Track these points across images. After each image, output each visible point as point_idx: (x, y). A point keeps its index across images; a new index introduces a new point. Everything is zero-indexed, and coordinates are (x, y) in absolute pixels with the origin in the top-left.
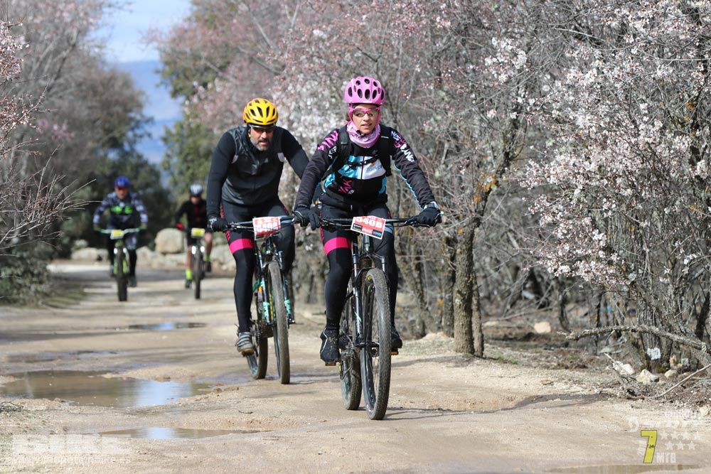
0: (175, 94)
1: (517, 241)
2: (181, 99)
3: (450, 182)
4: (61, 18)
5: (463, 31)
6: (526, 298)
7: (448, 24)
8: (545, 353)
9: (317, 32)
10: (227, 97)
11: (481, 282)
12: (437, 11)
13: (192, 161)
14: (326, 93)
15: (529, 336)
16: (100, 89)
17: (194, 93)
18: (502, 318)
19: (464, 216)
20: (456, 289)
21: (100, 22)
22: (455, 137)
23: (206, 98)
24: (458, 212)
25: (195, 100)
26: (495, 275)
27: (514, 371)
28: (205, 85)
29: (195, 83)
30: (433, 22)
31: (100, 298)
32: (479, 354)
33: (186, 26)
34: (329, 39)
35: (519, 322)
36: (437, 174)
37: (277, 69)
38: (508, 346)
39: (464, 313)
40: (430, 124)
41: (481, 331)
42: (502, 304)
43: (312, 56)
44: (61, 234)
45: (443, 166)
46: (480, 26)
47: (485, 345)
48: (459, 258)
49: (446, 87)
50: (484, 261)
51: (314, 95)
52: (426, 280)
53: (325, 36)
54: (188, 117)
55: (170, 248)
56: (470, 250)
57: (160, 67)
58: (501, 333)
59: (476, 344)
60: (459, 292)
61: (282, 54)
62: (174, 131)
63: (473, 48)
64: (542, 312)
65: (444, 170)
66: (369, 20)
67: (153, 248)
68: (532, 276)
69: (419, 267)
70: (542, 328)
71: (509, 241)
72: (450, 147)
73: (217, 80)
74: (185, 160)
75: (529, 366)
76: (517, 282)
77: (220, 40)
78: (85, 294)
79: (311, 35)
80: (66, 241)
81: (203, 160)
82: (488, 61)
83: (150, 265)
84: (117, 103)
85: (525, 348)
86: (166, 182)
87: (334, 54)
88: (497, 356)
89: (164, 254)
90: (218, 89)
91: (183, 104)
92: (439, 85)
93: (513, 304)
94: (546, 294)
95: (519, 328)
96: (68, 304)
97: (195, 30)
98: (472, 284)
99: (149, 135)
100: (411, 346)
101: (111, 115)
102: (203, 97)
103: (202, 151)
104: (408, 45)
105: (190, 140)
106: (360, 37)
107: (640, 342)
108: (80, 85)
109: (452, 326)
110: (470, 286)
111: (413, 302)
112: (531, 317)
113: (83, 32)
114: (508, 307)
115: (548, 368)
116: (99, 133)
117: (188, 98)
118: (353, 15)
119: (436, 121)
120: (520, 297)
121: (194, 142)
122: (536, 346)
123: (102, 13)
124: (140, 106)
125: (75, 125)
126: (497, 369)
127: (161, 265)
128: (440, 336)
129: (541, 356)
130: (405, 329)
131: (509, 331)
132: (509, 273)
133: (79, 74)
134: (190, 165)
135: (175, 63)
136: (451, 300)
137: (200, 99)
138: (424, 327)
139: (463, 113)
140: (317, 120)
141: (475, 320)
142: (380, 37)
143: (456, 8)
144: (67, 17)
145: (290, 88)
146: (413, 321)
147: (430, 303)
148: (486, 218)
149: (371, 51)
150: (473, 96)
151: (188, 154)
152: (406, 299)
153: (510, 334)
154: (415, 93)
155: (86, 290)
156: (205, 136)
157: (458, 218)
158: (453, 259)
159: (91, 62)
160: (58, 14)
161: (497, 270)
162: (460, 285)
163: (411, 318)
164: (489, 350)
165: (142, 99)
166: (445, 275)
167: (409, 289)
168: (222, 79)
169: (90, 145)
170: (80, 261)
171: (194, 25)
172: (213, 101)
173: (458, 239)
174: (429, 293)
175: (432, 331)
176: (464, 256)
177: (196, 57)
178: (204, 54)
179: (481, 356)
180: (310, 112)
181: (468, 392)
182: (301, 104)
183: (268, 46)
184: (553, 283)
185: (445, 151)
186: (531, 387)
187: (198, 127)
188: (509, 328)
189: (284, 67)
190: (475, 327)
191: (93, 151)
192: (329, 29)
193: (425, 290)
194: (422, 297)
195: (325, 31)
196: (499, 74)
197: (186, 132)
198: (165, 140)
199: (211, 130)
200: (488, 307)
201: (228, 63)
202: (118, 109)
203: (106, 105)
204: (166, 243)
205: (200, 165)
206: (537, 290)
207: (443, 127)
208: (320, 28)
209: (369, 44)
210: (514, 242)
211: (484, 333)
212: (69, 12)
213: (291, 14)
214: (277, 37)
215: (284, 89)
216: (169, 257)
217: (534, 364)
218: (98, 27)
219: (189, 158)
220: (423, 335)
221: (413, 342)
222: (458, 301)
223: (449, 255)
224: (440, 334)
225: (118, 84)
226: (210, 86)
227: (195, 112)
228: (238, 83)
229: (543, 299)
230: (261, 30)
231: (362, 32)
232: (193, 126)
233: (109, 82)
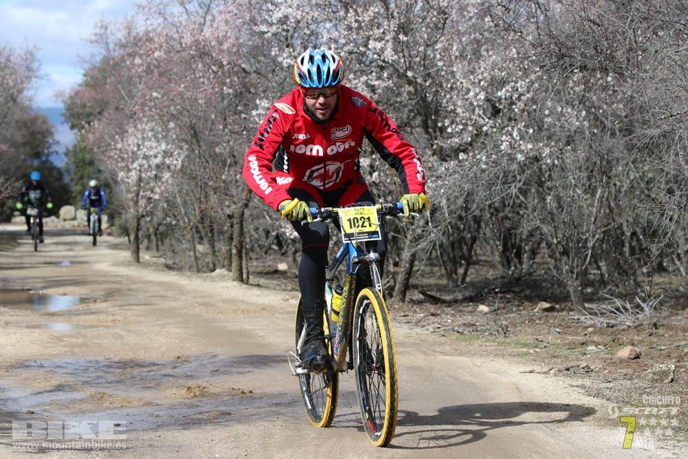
0: (72, 127)
1: (269, 217)
2: (76, 131)
3: (231, 182)
4: (8, 84)
5: (238, 95)
6: (273, 249)
7: (231, 91)
8: (284, 281)
9: (155, 94)
10: (102, 131)
11: (248, 240)
12: (225, 84)
13: (82, 166)
14: (160, 129)
15: (276, 272)
16: (29, 125)
17: (83, 128)
18: (259, 261)
19: (239, 202)
20: (233, 244)
21: (29, 86)
22: (234, 156)
23: (90, 131)
24: (235, 200)
25: (83, 132)
26: (256, 236)
27: (266, 292)
28: (89, 123)
29: (83, 123)
30: (222, 89)
31: (27, 246)
32: (246, 282)
33: (79, 88)
34: (162, 98)
35: (270, 263)
36: (223, 177)
37: (132, 115)
38: (262, 277)
39: (238, 258)
40: (220, 149)
41: (247, 269)
42: (260, 252)
43: (152, 108)
44: (5, 208)
45: (226, 173)
46: (250, 92)
47: (250, 276)
48: (235, 226)
49: (229, 127)
50: (249, 227)
51: (152, 130)
52: (216, 238)
53: (159, 96)
54: (79, 142)
55: (68, 217)
56: (242, 221)
57: (64, 112)
58: (259, 270)
59: (245, 276)
60: (235, 246)
61: (134, 106)
62: (71, 148)
63: (245, 105)
64: (283, 258)
65: (228, 175)
66: (185, 87)
67: (58, 217)
68: (277, 237)
69: (212, 231)
70: (282, 267)
71: (264, 216)
72: (231, 162)
73: (96, 121)
74: (77, 166)
75: (275, 289)
76: (269, 240)
77: (98, 97)
78: (19, 244)
79: (151, 95)
80: (8, 212)
81: (87, 166)
82: (254, 113)
83: (56, 226)
84: (39, 133)
85: (273, 279)
86: (67, 179)
87: (165, 107)
88: (256, 283)
89: (65, 220)
90: (96, 126)
91: (76, 134)
92: (225, 126)
93: (266, 253)
94: (285, 247)
95: (269, 266)
96: (9, 249)
97: (84, 92)
98: (242, 242)
99: (57, 153)
100: (207, 277)
101: (35, 139)
102: (88, 130)
103: (87, 161)
104: (208, 103)
105: (81, 155)
106: (179, 97)
107: (339, 276)
108: (17, 122)
109: (230, 265)
110: (241, 243)
111: (208, 251)
112: (277, 261)
113: (20, 92)
114: (263, 254)
115: (285, 290)
116: (28, 149)
117: (80, 131)
118: (175, 84)
119: (223, 146)
120: (270, 248)
121: (83, 156)
122: (279, 278)
123: (31, 81)
124: (51, 134)
125: (13, 144)
126: (256, 291)
127: (63, 226)
128: (224, 271)
129: (282, 283)
130: (203, 267)
131: (263, 268)
132: (263, 234)
133: (17, 117)
134: (80, 169)
135: (73, 109)
136: (230, 250)
137: (86, 131)
138: (215, 265)
139: (239, 142)
140: (154, 144)
141: (244, 262)
142: (191, 98)
143: (235, 82)
144: (11, 84)
145: (139, 126)
146: (208, 262)
147: (218, 251)
148: (251, 204)
149: (186, 105)
150: (245, 133)
151: (79, 163)
152: (204, 248)
153: (264, 270)
154: (211, 130)
155: (19, 241)
156: (89, 152)
157: (235, 203)
158: (232, 226)
159: (24, 109)
160: (5, 81)
161: (257, 233)
162: (235, 242)
163: (207, 260)
164: (252, 279)
165: (53, 130)
166: (227, 235)
167: (206, 243)
168: (99, 120)
169: (23, 157)
170: (16, 224)
171: (84, 88)
172: (94, 133)
173: (235, 215)
174: (218, 245)
175: (220, 268)
176: (239, 225)
177: (84, 106)
178: (89, 105)
179: (247, 283)
180: (150, 140)
181: (240, 304)
182: (145, 135)
183: (126, 101)
184: (289, 241)
185: (228, 164)
186: (277, 302)
187: (85, 147)
188: (263, 266)
189: (135, 114)
190: (244, 266)
191: (25, 161)
192: (162, 93)
193: (215, 243)
194: (213, 247)
195: (159, 93)
196: (260, 120)
197: (78, 151)
198: (66, 154)
199: (92, 149)
200: (251, 254)
201: (103, 110)
202: (39, 136)
203: (32, 134)
204: (65, 214)
205: (86, 169)
206: (280, 244)
207: (227, 150)
208: (156, 92)
209: (184, 102)
210: (267, 217)
211: (250, 269)
212: (13, 80)
213: (140, 83)
214: (131, 97)
215: (135, 127)
216: (67, 222)
217: (278, 288)
218: (29, 89)
219: (80, 165)
220: (213, 270)
221: (208, 274)
222: (234, 251)
223: (229, 224)
224: (224, 270)
225: (40, 121)
226: (92, 124)
227: (83, 138)
228: (108, 122)
229: (283, 251)
230: (123, 92)
231: (181, 94)
232: (82, 147)
233: (34, 121)
